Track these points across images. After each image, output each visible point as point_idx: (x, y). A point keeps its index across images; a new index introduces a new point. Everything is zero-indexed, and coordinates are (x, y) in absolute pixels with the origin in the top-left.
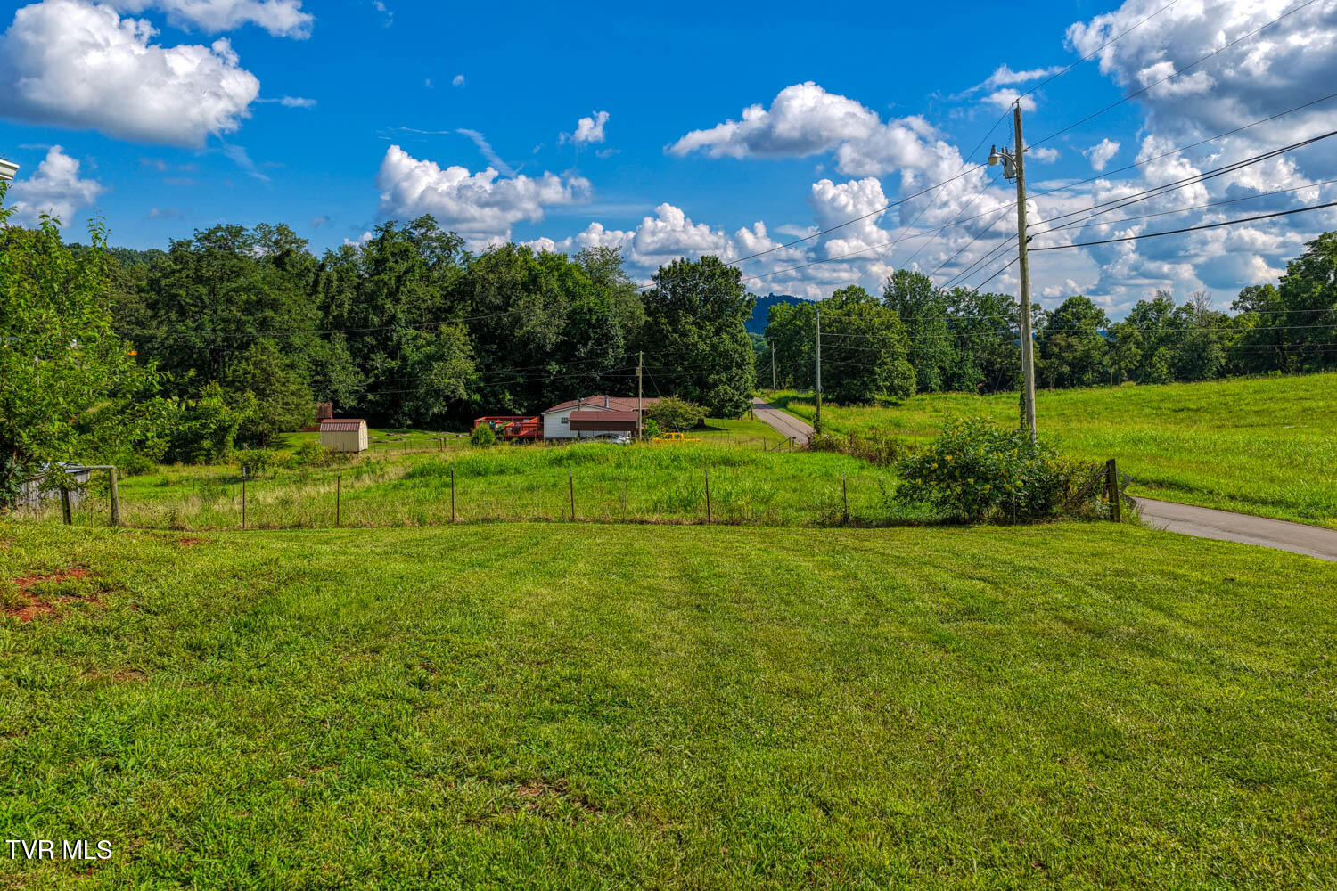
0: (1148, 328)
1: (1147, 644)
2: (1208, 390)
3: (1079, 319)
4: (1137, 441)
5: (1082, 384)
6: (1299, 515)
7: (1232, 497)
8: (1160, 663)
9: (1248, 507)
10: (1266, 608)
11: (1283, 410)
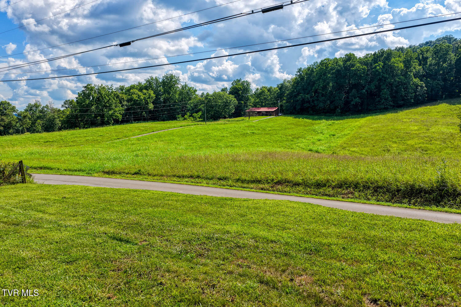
0: (33, 113)
1: (35, 225)
2: (55, 135)
3: (6, 110)
4: (32, 154)
5: (9, 134)
6: (87, 174)
7: (65, 170)
8: (40, 230)
9: (71, 173)
10: (76, 204)
11: (80, 140)
